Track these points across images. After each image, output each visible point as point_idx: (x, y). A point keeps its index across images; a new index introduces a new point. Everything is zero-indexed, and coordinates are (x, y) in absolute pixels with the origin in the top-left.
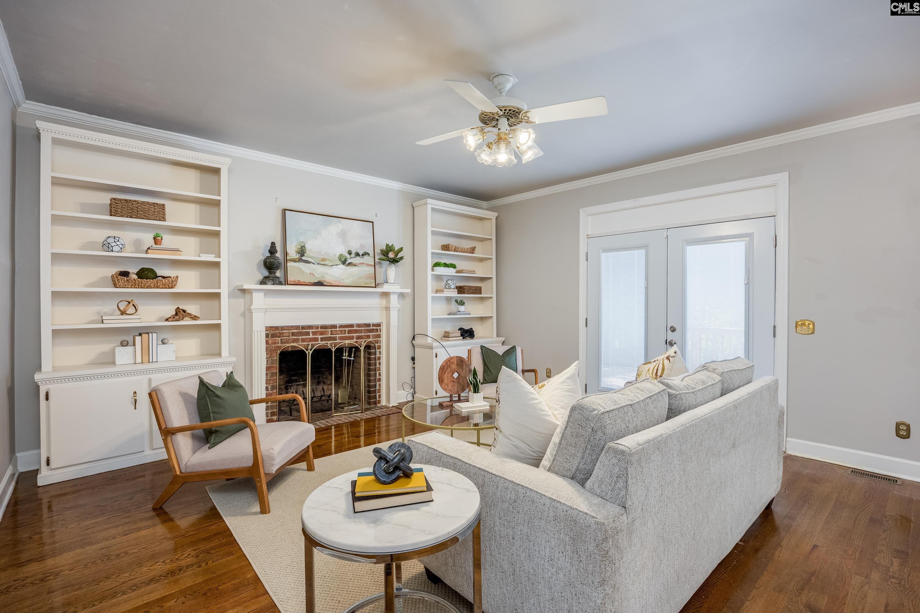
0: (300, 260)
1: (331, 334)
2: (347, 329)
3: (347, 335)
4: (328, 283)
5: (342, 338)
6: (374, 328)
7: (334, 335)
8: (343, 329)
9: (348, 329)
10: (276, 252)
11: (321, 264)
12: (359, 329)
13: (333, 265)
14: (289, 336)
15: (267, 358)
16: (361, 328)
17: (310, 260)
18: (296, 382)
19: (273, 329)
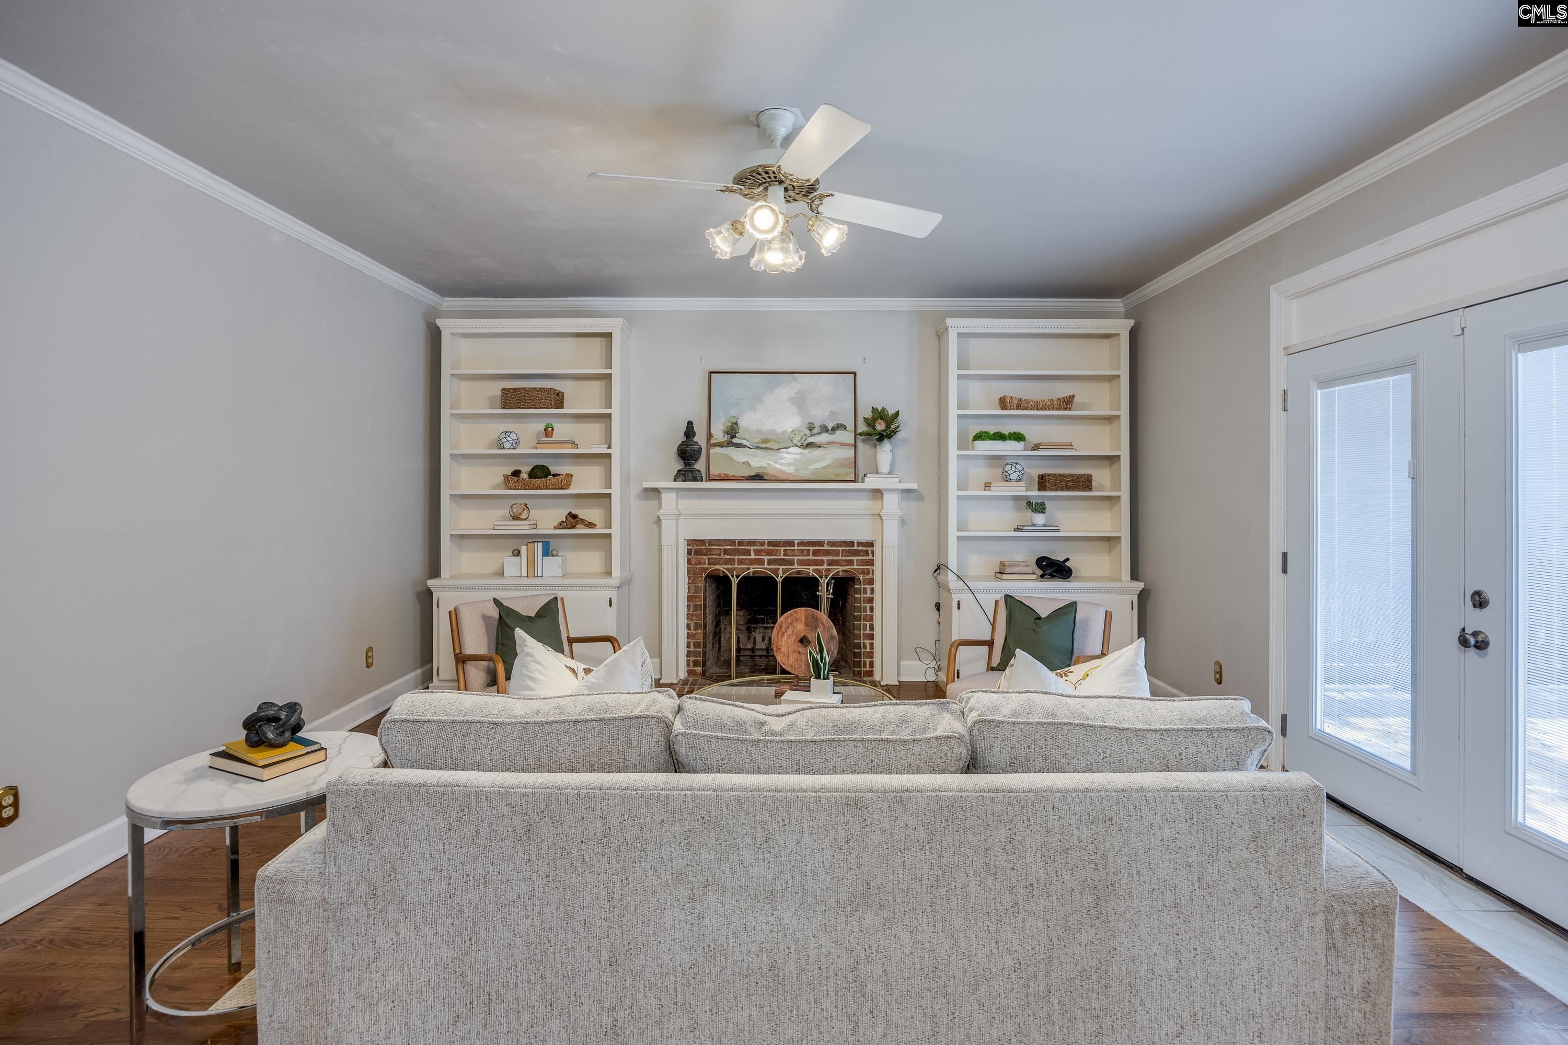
0: (729, 444)
1: (784, 555)
2: (812, 549)
3: (811, 557)
4: (772, 476)
5: (801, 563)
6: (860, 548)
7: (789, 556)
8: (805, 548)
9: (814, 548)
10: (694, 434)
11: (762, 448)
12: (833, 548)
13: (780, 449)
14: (720, 555)
15: (689, 583)
16: (836, 548)
17: (744, 442)
18: (763, 623)
19: (698, 543)
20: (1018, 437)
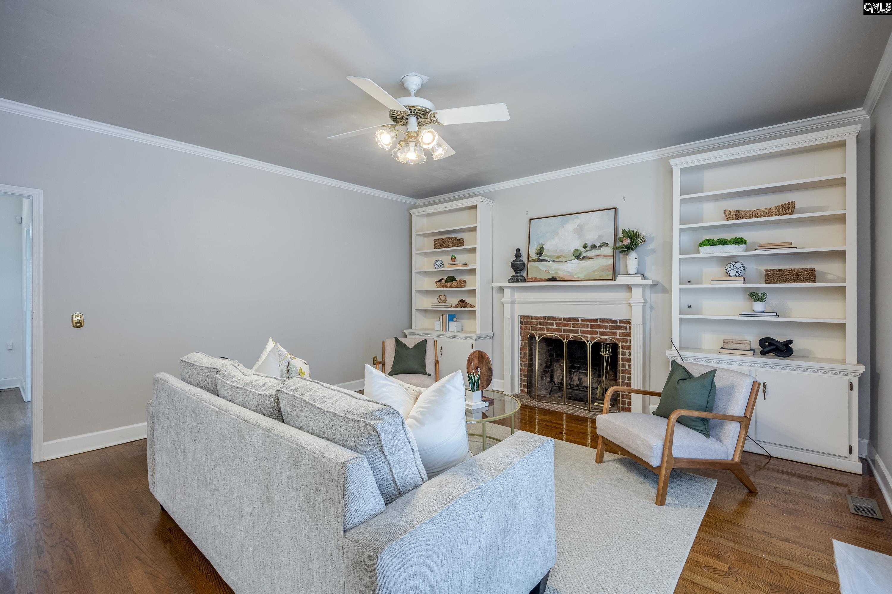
0: (539, 260)
1: (573, 327)
2: (589, 324)
3: (589, 329)
4: (561, 278)
5: (583, 332)
6: (621, 325)
7: (576, 328)
8: (585, 323)
9: (591, 323)
10: (520, 256)
11: (556, 261)
12: (604, 324)
13: (567, 261)
14: (537, 325)
15: (521, 340)
16: (605, 324)
17: (546, 258)
19: (526, 318)
20: (738, 241)
